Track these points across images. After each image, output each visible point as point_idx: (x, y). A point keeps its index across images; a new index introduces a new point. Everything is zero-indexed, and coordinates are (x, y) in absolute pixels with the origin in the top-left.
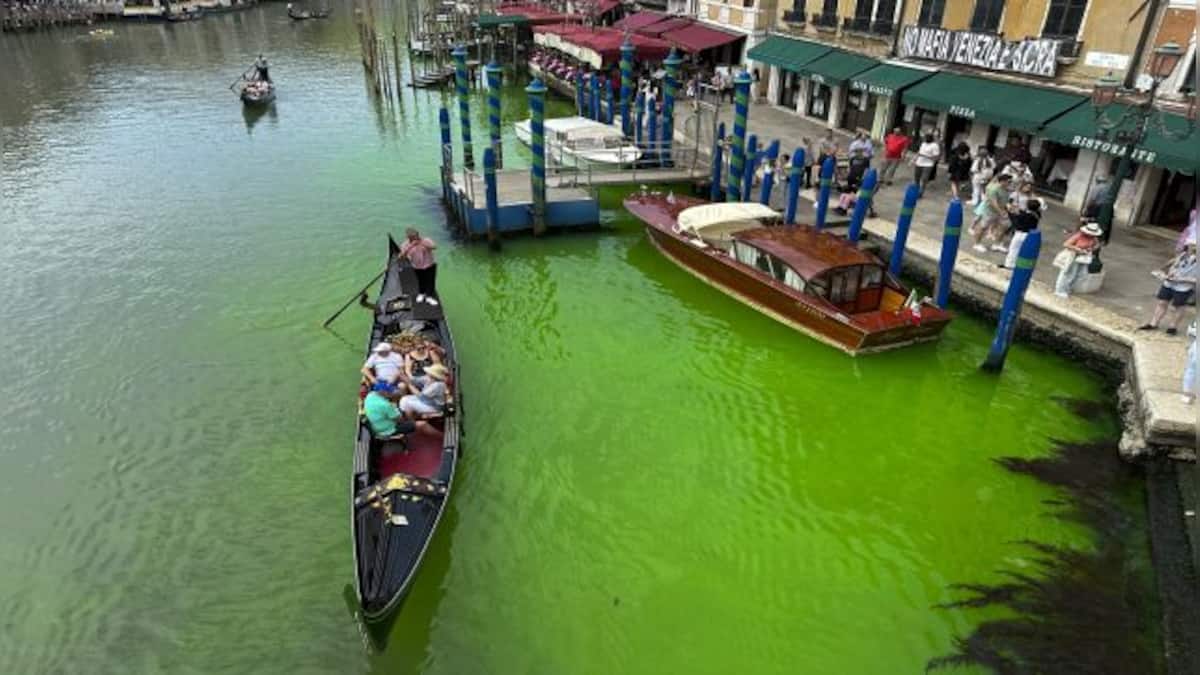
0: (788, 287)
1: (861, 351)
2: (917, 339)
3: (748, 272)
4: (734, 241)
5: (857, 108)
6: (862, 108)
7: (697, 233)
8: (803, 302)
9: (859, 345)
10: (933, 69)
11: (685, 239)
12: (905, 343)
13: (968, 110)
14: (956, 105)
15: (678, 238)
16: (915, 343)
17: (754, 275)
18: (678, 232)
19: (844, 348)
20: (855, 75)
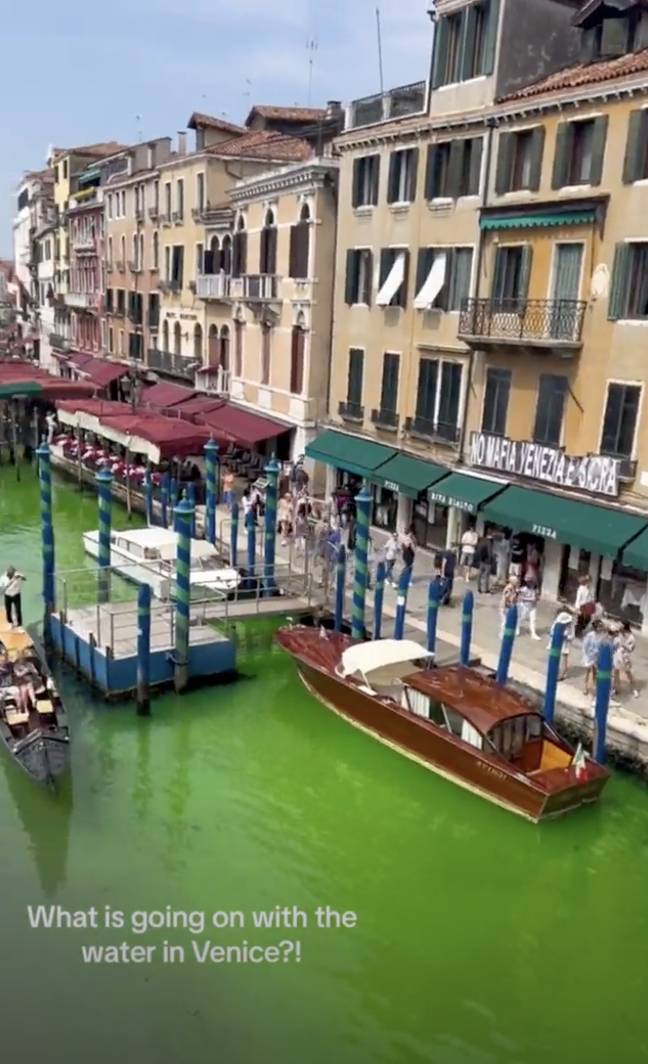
0: (466, 743)
1: (545, 816)
2: (584, 801)
3: (421, 724)
4: (406, 688)
5: (425, 520)
6: (431, 520)
7: (366, 679)
8: (484, 762)
9: (541, 811)
10: (505, 482)
11: (352, 685)
12: (575, 807)
13: (549, 530)
14: (538, 525)
15: (343, 682)
16: (583, 804)
17: (427, 727)
18: (343, 676)
19: (527, 816)
20: (433, 484)
